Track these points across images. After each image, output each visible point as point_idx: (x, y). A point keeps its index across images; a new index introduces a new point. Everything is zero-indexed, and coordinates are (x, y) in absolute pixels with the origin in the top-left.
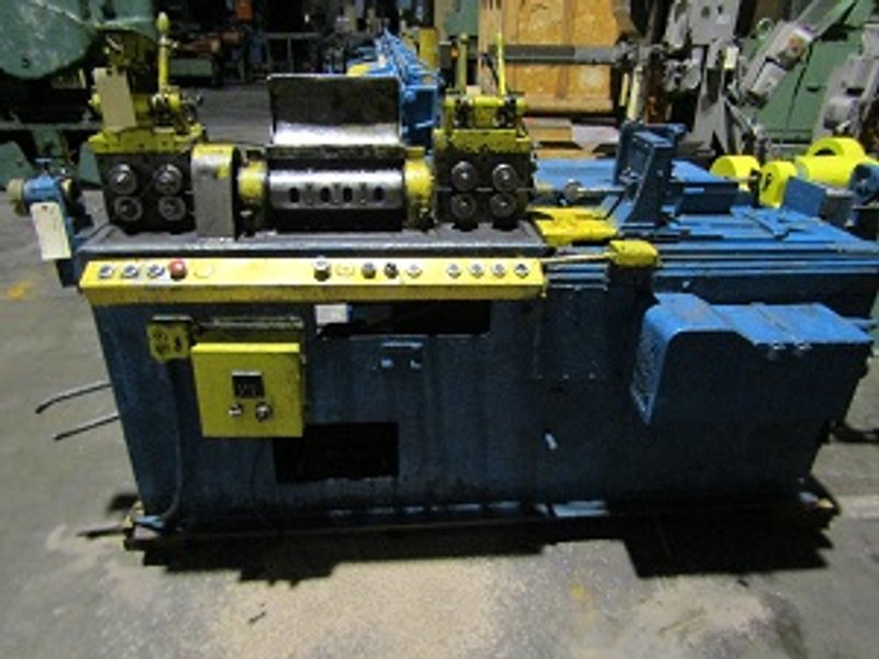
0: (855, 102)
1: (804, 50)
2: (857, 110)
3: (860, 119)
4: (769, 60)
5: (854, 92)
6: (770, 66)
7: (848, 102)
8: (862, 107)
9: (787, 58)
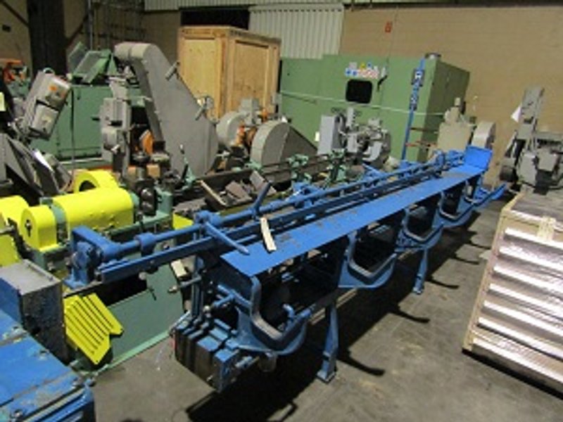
0: (118, 131)
1: (66, 96)
2: (121, 137)
3: (127, 142)
4: (38, 102)
5: (116, 124)
6: (41, 107)
7: (112, 131)
8: (125, 134)
9: (54, 101)
